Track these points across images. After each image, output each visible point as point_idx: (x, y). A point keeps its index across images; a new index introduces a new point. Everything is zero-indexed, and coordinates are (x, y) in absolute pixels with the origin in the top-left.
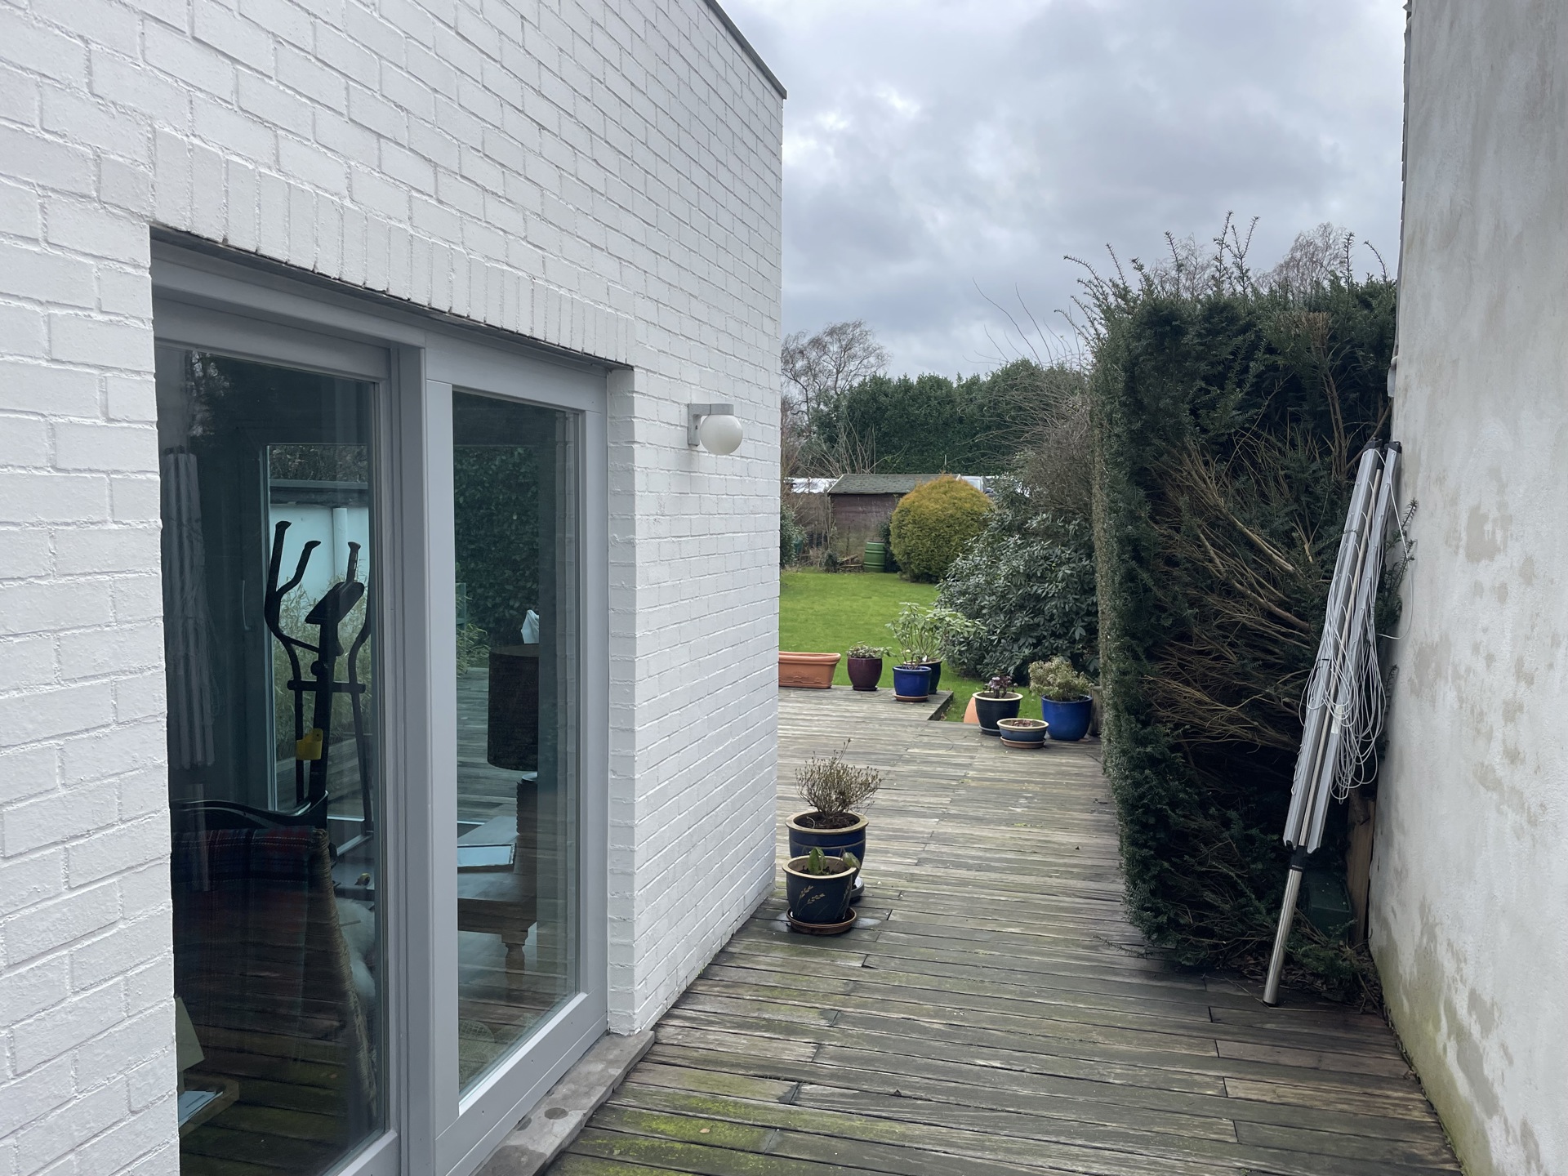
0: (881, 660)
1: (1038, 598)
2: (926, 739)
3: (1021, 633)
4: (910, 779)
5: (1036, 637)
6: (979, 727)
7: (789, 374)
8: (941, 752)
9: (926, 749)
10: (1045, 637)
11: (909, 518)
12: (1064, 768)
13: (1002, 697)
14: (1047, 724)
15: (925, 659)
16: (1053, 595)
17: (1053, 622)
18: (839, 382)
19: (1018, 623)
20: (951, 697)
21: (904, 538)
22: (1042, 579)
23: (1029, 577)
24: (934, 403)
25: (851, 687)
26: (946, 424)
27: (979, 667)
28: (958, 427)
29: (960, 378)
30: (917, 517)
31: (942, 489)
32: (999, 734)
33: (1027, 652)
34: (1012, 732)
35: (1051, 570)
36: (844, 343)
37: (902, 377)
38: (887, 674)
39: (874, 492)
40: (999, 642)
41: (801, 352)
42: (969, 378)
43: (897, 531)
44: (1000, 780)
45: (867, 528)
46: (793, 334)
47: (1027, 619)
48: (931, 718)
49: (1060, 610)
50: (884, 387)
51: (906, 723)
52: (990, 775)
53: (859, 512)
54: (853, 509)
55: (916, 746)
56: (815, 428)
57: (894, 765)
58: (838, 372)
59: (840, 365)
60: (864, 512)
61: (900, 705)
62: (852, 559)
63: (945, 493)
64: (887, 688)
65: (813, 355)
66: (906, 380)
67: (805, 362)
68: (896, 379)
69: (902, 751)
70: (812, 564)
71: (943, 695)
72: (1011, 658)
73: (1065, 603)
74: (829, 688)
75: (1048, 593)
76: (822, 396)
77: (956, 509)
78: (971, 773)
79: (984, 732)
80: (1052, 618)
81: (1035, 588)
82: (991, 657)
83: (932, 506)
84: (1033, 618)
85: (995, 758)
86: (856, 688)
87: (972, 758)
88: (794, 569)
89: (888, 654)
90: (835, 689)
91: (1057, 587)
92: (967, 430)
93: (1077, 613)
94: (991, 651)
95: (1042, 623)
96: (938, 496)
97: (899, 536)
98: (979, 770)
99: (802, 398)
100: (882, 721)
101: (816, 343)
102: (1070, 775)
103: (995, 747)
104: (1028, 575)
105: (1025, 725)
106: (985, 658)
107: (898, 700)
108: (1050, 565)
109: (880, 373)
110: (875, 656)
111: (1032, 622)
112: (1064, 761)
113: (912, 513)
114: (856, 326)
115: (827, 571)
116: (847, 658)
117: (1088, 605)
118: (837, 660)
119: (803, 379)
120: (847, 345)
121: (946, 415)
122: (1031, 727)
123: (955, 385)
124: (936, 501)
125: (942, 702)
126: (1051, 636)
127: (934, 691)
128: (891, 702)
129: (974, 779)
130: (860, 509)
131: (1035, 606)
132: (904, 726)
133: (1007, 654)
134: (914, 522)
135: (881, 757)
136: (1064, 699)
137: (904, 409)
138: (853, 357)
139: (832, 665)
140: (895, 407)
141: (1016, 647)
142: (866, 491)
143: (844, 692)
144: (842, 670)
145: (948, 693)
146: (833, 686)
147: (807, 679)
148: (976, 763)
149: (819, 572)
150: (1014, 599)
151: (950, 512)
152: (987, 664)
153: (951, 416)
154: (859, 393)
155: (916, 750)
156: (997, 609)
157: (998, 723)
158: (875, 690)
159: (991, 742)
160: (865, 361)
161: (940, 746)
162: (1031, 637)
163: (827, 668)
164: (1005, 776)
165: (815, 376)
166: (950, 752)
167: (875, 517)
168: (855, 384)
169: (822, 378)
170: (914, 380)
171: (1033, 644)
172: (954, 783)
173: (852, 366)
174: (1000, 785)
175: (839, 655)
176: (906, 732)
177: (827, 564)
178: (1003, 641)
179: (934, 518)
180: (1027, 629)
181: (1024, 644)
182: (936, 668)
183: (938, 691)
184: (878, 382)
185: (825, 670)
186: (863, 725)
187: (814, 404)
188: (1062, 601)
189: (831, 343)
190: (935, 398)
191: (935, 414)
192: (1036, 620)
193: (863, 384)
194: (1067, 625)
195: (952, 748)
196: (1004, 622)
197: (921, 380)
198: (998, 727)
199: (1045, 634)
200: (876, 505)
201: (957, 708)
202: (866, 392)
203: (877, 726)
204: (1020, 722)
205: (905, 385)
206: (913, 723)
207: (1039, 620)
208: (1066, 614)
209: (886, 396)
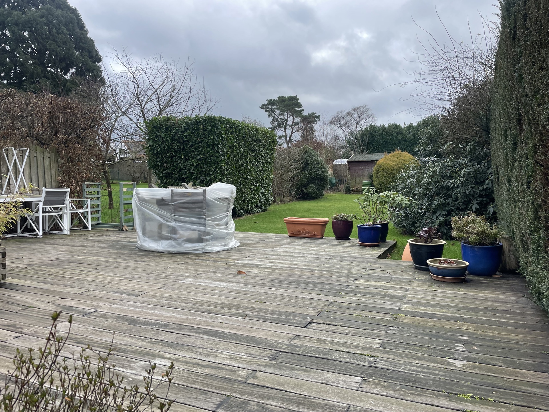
0: (352, 222)
1: (448, 188)
2: (371, 272)
3: (437, 208)
4: (347, 311)
5: (447, 211)
6: (412, 264)
7: (338, 126)
8: (381, 284)
9: (369, 281)
10: (452, 210)
11: (381, 169)
12: (490, 303)
13: (430, 242)
14: (467, 264)
15: (378, 222)
16: (458, 185)
17: (458, 202)
18: (357, 128)
19: (436, 203)
20: (395, 244)
21: (379, 178)
22: (451, 177)
23: (442, 177)
24: (394, 134)
25: (334, 238)
26: (399, 142)
27: (413, 228)
28: (404, 143)
29: (405, 124)
30: (384, 168)
31: (396, 156)
32: (428, 270)
33: (442, 219)
34: (439, 269)
35: (456, 173)
36: (359, 113)
37: (382, 125)
38: (355, 229)
39: (367, 160)
40: (425, 214)
41: (343, 118)
42: (409, 124)
43: (375, 175)
44: (433, 316)
45: (363, 176)
46: (340, 111)
47: (442, 200)
48: (379, 257)
49: (462, 194)
50: (375, 129)
51: (360, 260)
52: (422, 309)
53: (360, 169)
54: (357, 168)
55: (362, 278)
56: (348, 146)
57: (339, 296)
58: (357, 125)
59: (358, 121)
60: (362, 169)
61: (360, 248)
62: (357, 188)
63: (397, 158)
64: (355, 239)
65: (348, 118)
66: (383, 126)
67: (345, 121)
68: (380, 126)
69: (350, 283)
70: (340, 191)
71: (390, 243)
72: (432, 223)
73: (465, 190)
74: (322, 238)
75: (454, 185)
76: (351, 134)
77: (403, 164)
78: (406, 307)
79: (416, 268)
80: (457, 199)
81: (446, 183)
82: (420, 223)
83: (391, 163)
84: (445, 200)
85: (426, 291)
86: (338, 238)
87: (406, 290)
88: (332, 193)
89: (356, 218)
90: (325, 239)
91: (460, 180)
92: (408, 144)
93: (473, 196)
94: (420, 219)
95: (451, 202)
96: (394, 159)
97: (377, 177)
98: (412, 304)
99: (343, 135)
100: (344, 258)
101: (349, 114)
102: (498, 311)
103: (425, 281)
104: (442, 176)
105: (449, 263)
106: (416, 223)
107: (361, 245)
108: (455, 170)
109: (373, 124)
110: (349, 219)
111: (444, 202)
112: (487, 295)
113: (382, 167)
114: (364, 107)
115: (346, 193)
116: (332, 220)
117: (480, 191)
118: (327, 222)
119: (344, 128)
120: (360, 114)
121: (400, 138)
122: (454, 266)
123: (403, 127)
124: (393, 161)
125: (388, 247)
126: (457, 210)
127: (383, 240)
128: (356, 246)
129: (407, 314)
130: (361, 168)
131: (446, 193)
132: (358, 262)
133: (429, 221)
134: (383, 171)
135: (331, 287)
136: (480, 244)
137: (383, 137)
138: (363, 118)
139: (324, 224)
140: (379, 136)
141: (435, 216)
142: (363, 160)
143: (329, 240)
144: (329, 228)
145: (393, 242)
146: (324, 237)
147: (309, 233)
148: (410, 296)
149: (342, 194)
150: (433, 189)
151: (399, 166)
152: (418, 227)
153: (401, 139)
154: (365, 131)
155: (362, 282)
156: (422, 196)
157: (428, 261)
158: (349, 239)
159: (422, 276)
160: (368, 120)
161: (382, 279)
162: (444, 210)
163: (320, 226)
164: (437, 312)
165: (348, 127)
166: (389, 285)
167: (367, 171)
168: (364, 128)
169: (351, 127)
170: (387, 125)
171: (446, 215)
172: (388, 318)
173: (362, 122)
174: (433, 322)
175: (328, 219)
176: (358, 266)
177: (346, 190)
178: (427, 213)
179: (392, 169)
180: (441, 206)
181: (440, 214)
182: (385, 227)
183: (387, 241)
184: (372, 127)
185: (319, 227)
186: (330, 261)
187: (348, 137)
188: (463, 188)
189: (354, 114)
190: (395, 132)
191: (395, 138)
192: (447, 201)
193: (366, 128)
194: (466, 203)
195: (391, 280)
196: (427, 202)
197: (389, 126)
198: (427, 265)
199: (453, 208)
200: (367, 166)
201: (399, 250)
202: (367, 131)
203: (339, 262)
204: (445, 262)
205: (383, 128)
206: (365, 260)
207: (449, 200)
208: (466, 196)
209: (375, 132)
